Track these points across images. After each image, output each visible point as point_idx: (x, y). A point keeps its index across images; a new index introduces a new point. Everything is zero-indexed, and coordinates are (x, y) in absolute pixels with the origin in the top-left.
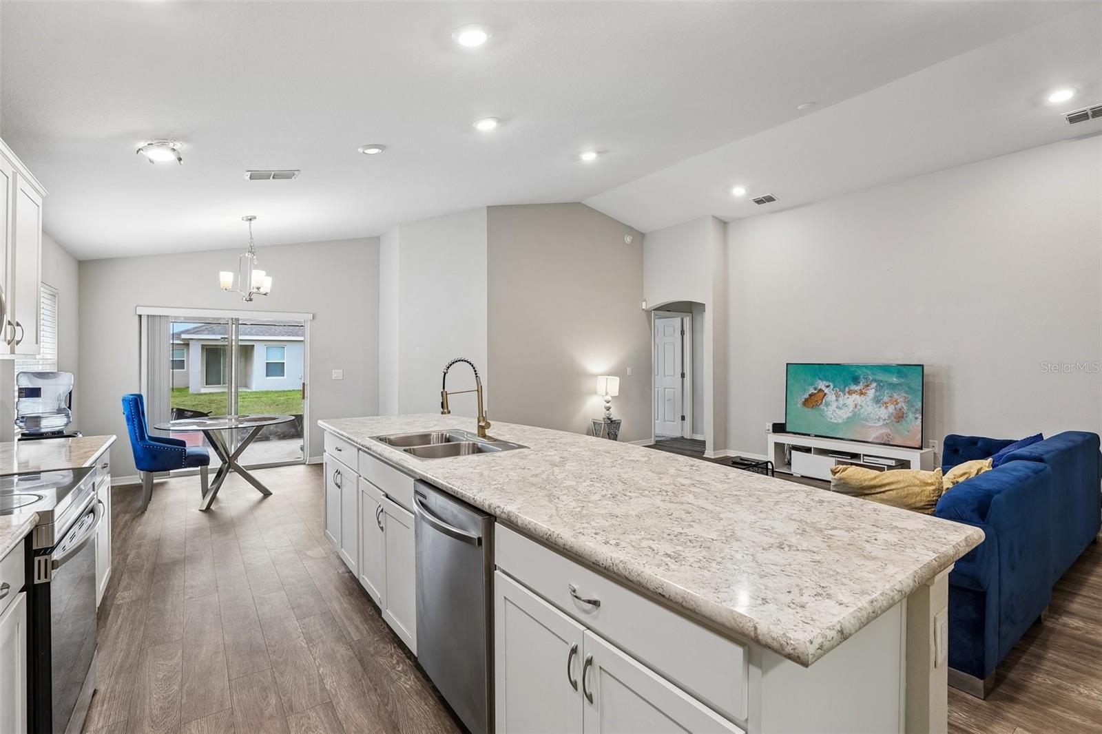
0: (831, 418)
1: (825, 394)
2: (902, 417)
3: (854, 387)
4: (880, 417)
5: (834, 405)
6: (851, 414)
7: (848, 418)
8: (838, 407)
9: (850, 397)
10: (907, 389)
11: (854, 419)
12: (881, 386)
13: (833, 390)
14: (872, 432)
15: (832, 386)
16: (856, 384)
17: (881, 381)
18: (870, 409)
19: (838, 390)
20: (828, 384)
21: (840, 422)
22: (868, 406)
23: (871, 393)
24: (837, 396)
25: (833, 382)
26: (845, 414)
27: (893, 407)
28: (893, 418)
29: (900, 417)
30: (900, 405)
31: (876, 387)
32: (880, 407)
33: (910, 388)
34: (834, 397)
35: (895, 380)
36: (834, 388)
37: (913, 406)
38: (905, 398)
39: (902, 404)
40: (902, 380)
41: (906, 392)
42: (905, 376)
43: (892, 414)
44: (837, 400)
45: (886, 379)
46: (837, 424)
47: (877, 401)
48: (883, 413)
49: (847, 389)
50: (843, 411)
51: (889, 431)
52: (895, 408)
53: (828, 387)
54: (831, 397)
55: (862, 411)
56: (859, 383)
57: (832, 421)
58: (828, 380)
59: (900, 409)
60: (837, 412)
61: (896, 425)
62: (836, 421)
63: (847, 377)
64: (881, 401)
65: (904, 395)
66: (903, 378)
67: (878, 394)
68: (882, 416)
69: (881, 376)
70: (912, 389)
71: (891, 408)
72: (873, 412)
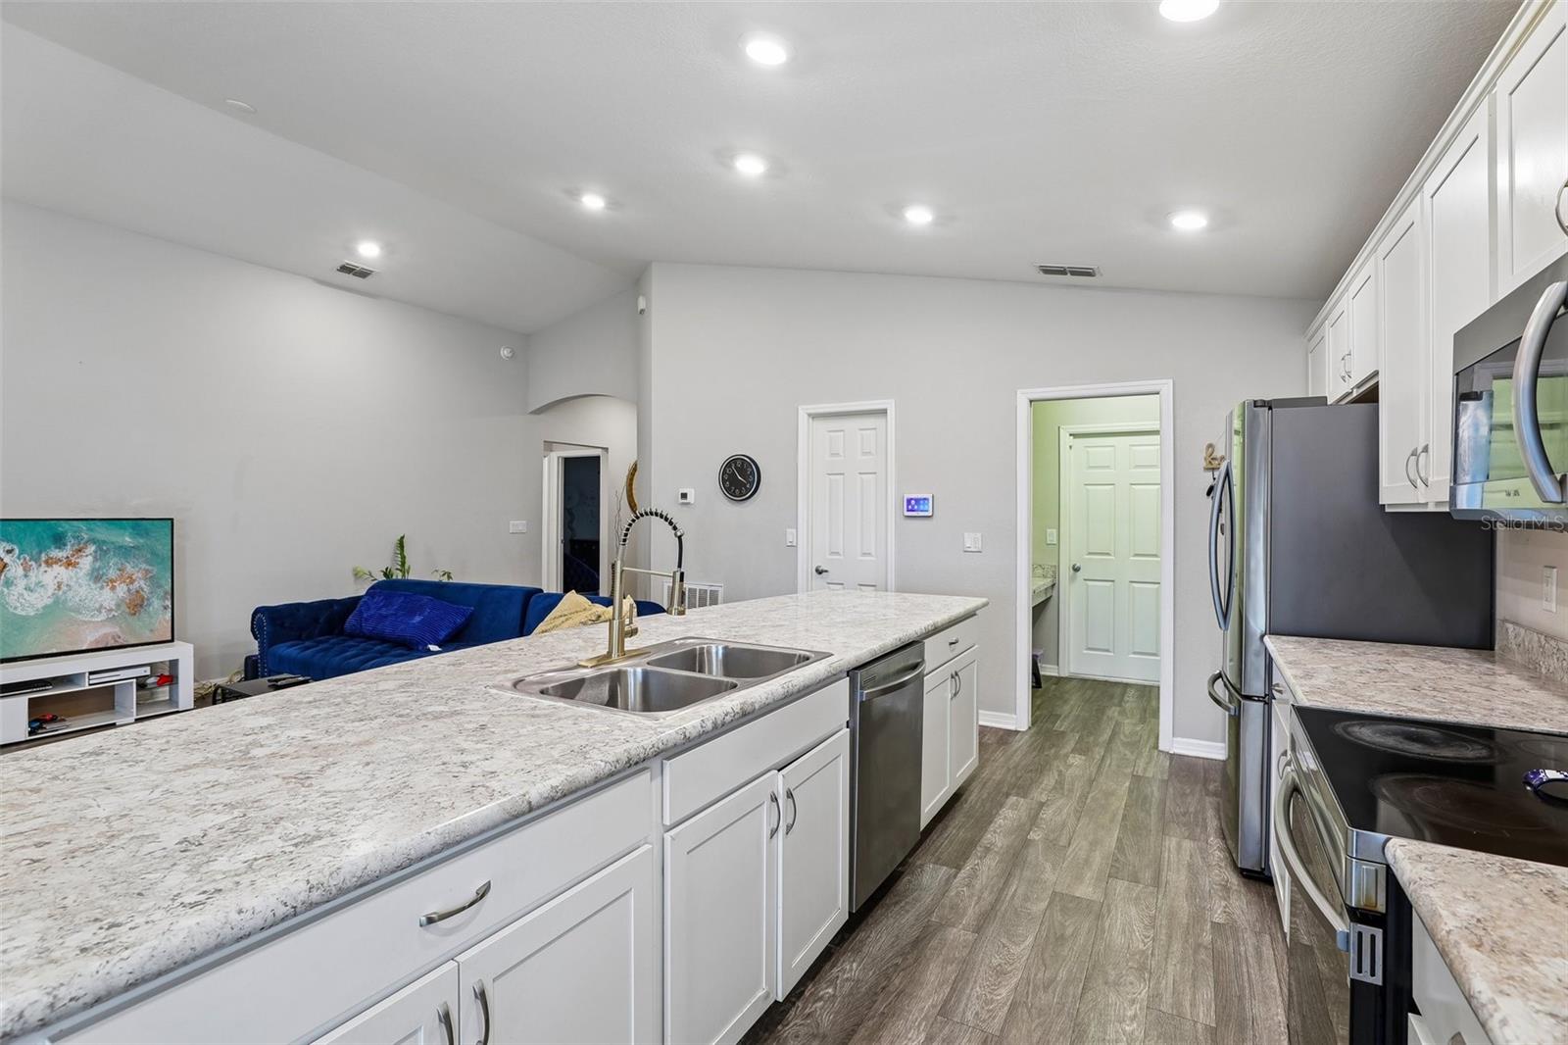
0: (16, 608)
1: (5, 566)
2: (141, 606)
3: (56, 553)
4: (101, 606)
5: (21, 583)
6: (49, 601)
7: (45, 607)
8: (28, 589)
9: (49, 569)
10: (149, 556)
11: (57, 607)
12: (103, 550)
13: (19, 558)
14: (87, 631)
15: (17, 551)
16: (60, 548)
17: (104, 542)
18: (83, 591)
19: (28, 558)
20: (9, 548)
21: (32, 614)
22: (80, 586)
23: (86, 562)
24: (27, 569)
25: (20, 544)
26: (39, 600)
27: (125, 588)
28: (124, 607)
29: (137, 605)
30: (136, 584)
31: (95, 552)
32: (102, 588)
33: (154, 553)
34: (20, 571)
35: (128, 540)
36: (19, 555)
37: (160, 586)
38: (147, 571)
39: (140, 583)
40: (141, 541)
41: (147, 562)
42: (146, 534)
43: (123, 600)
44: (26, 576)
45: (114, 539)
46: (25, 618)
47: (96, 576)
48: (108, 598)
49: (43, 557)
50: (36, 595)
51: (117, 630)
52: (129, 590)
53: (9, 552)
54: (15, 570)
55: (70, 594)
56: (65, 545)
57: (19, 612)
58: (8, 541)
59: (137, 592)
60: (26, 596)
61: (130, 619)
62: (24, 613)
63: (45, 536)
64: (104, 578)
65: (144, 566)
66: (141, 536)
67: (98, 564)
68: (105, 604)
69: (102, 533)
70: (157, 555)
71: (122, 590)
72: (89, 598)
